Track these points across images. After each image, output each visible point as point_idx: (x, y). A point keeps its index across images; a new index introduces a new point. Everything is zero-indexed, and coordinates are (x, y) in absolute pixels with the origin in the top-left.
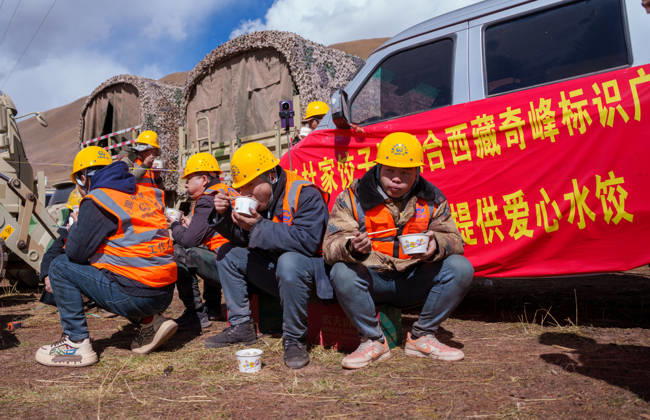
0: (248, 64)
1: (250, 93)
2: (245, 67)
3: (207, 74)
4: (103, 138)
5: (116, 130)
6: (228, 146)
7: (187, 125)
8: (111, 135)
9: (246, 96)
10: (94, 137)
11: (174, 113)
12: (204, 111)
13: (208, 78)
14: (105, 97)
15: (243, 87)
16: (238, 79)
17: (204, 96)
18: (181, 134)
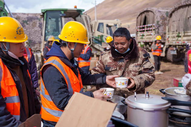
0: (189, 9)
1: (189, 18)
2: (188, 9)
3: (176, 10)
4: (143, 26)
5: (147, 24)
6: (181, 33)
7: (169, 25)
8: (146, 26)
9: (187, 18)
10: (140, 25)
11: (165, 19)
12: (174, 21)
13: (176, 11)
14: (144, 13)
15: (187, 15)
16: (185, 13)
17: (175, 17)
18: (167, 28)
